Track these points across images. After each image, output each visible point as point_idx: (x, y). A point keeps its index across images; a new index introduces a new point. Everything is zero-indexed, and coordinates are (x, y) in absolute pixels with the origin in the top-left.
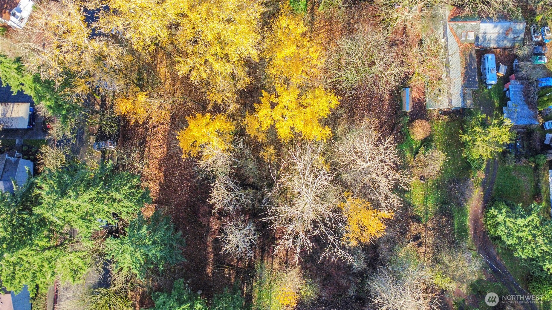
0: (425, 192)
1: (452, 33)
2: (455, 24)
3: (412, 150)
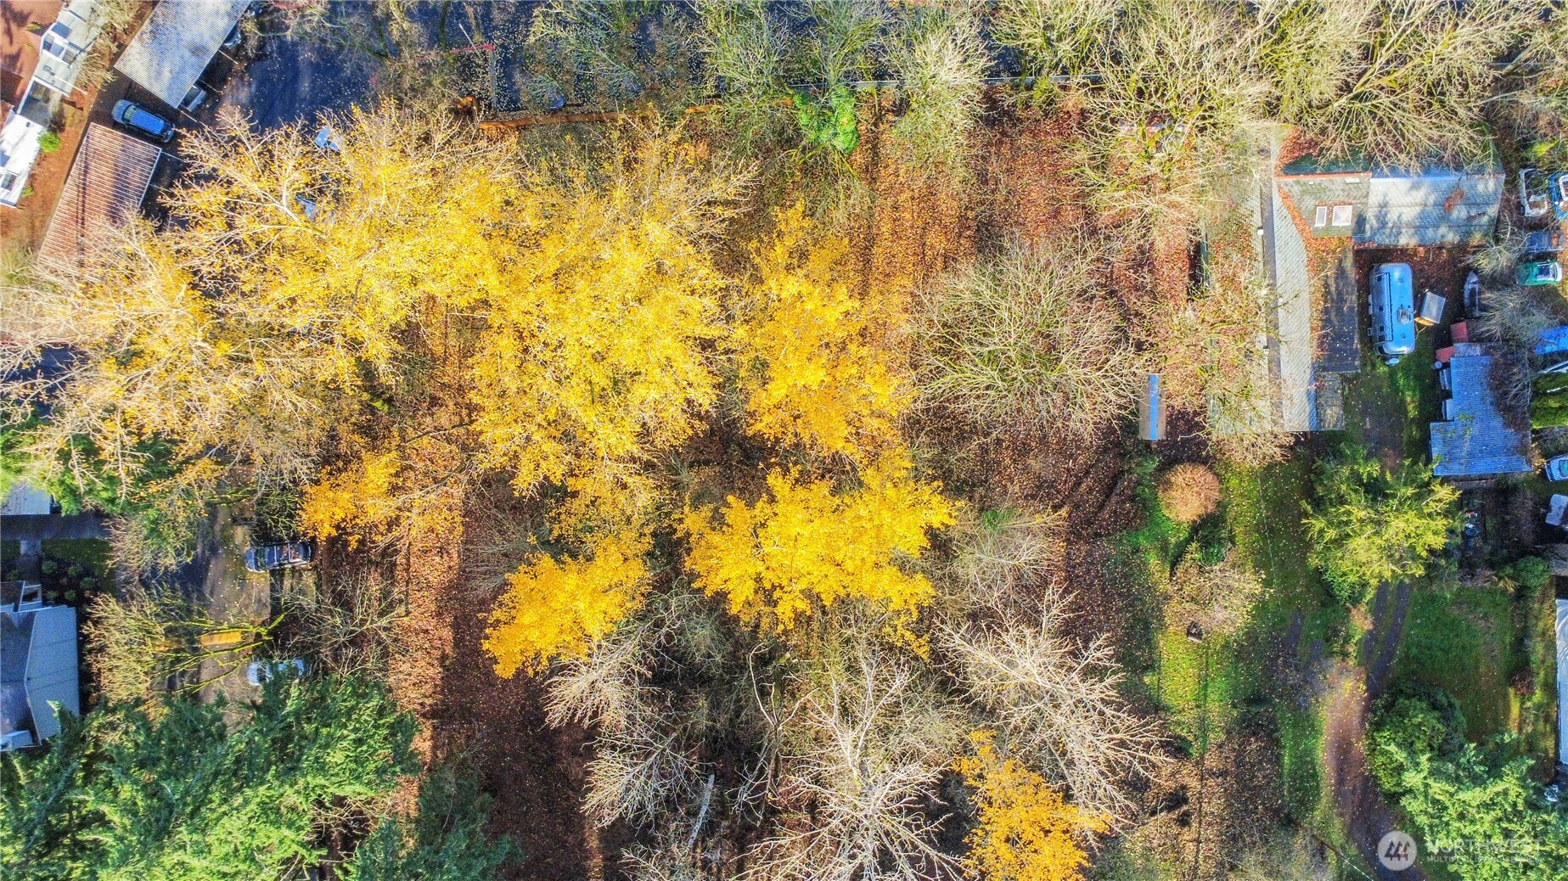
0: (1201, 670)
1: (1288, 208)
2: (1298, 182)
3: (1164, 548)
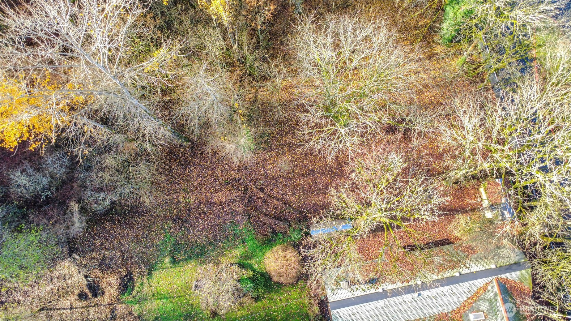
2: (496, 295)
3: (247, 257)
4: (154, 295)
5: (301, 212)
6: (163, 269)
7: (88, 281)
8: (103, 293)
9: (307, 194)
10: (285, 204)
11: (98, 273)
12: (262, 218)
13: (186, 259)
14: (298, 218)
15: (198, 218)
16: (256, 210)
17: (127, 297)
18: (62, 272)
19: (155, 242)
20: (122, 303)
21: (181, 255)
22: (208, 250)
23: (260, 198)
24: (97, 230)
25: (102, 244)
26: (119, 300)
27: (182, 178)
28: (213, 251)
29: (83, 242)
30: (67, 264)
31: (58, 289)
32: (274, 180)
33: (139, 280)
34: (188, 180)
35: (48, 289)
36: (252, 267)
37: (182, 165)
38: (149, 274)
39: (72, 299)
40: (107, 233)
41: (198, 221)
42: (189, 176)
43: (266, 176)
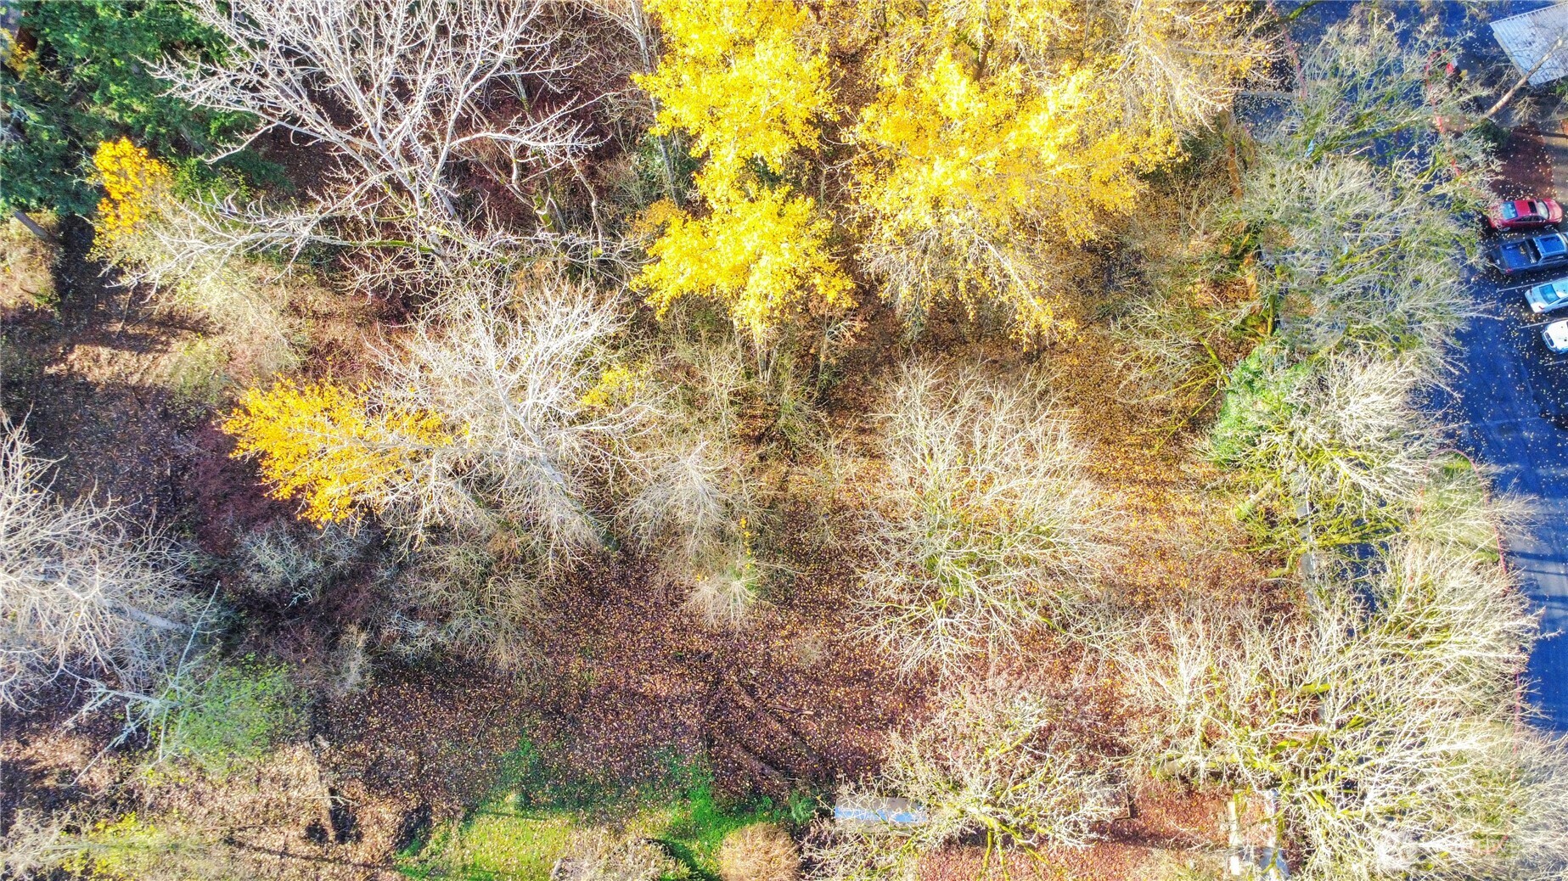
4: (464, 868)
5: (824, 761)
6: (498, 815)
7: (335, 802)
8: (359, 837)
9: (845, 723)
10: (795, 734)
11: (359, 789)
12: (738, 754)
13: (552, 805)
14: (815, 772)
15: (600, 720)
16: (729, 732)
17: (407, 859)
18: (284, 769)
19: (496, 751)
20: (394, 869)
21: (544, 795)
22: (605, 796)
23: (743, 708)
24: (380, 695)
25: (382, 729)
26: (388, 860)
27: (585, 625)
28: (614, 801)
29: (344, 715)
30: (299, 753)
31: (267, 805)
32: (781, 674)
33: (442, 828)
34: (597, 632)
35: (247, 799)
36: (691, 858)
37: (592, 594)
38: (465, 819)
39: (292, 835)
40: (399, 707)
41: (597, 727)
42: (602, 622)
43: (767, 662)
